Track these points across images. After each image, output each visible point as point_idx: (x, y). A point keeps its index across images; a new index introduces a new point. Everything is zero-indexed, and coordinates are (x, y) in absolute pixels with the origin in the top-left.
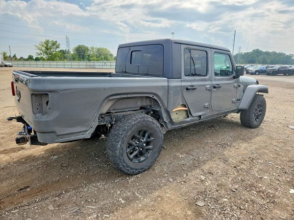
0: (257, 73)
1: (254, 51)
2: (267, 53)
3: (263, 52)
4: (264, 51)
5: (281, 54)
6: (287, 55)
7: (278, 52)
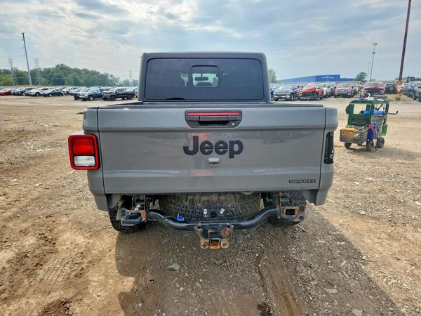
0: (91, 99)
1: (57, 66)
2: (77, 71)
3: (70, 69)
4: (72, 68)
5: (94, 73)
6: (102, 75)
7: (90, 70)
